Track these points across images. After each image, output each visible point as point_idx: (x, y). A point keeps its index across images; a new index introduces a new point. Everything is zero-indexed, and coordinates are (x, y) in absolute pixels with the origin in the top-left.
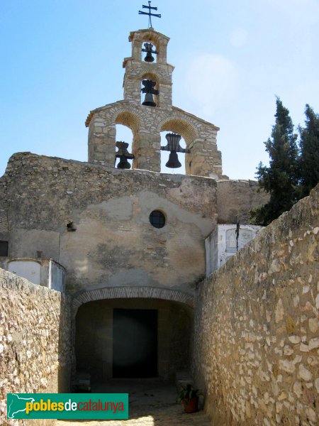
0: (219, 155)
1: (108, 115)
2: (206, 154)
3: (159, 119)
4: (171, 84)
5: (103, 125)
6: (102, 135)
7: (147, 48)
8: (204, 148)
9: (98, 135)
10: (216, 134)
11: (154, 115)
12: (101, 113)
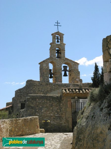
0: (79, 73)
1: (47, 62)
2: (75, 73)
3: (61, 62)
4: (65, 51)
5: (45, 66)
6: (45, 69)
7: (57, 38)
8: (75, 71)
9: (44, 69)
10: (78, 66)
11: (60, 61)
12: (45, 62)
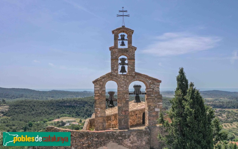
0: (160, 97)
1: (101, 83)
2: (154, 97)
4: (134, 60)
5: (98, 89)
6: (98, 94)
7: (122, 38)
8: (152, 94)
9: (96, 95)
10: (159, 85)
11: (125, 79)
